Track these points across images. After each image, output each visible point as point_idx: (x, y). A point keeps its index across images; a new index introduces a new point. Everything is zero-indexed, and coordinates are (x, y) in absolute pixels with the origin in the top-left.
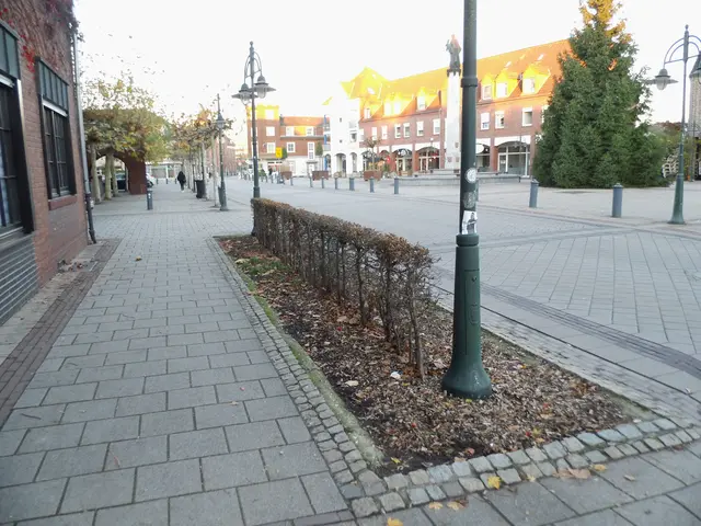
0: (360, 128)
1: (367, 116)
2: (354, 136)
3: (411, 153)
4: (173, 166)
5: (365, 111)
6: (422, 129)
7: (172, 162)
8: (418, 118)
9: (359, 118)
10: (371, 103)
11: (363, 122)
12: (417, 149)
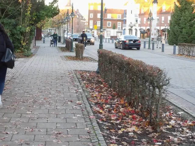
0: (139, 18)
1: (142, 12)
2: (137, 21)
3: (159, 30)
4: (51, 30)
5: (142, 9)
6: (164, 20)
7: (51, 28)
8: (162, 15)
9: (139, 13)
10: (144, 6)
11: (141, 15)
12: (161, 29)
